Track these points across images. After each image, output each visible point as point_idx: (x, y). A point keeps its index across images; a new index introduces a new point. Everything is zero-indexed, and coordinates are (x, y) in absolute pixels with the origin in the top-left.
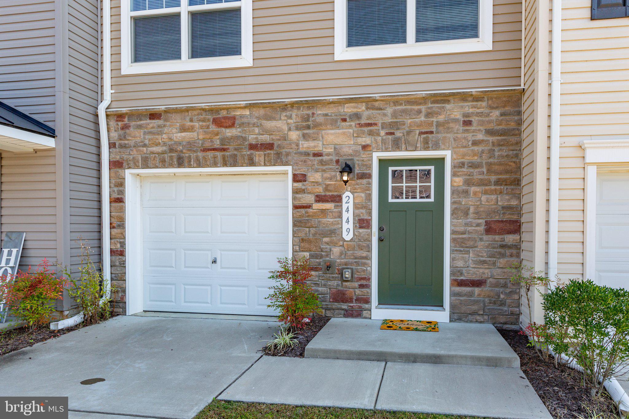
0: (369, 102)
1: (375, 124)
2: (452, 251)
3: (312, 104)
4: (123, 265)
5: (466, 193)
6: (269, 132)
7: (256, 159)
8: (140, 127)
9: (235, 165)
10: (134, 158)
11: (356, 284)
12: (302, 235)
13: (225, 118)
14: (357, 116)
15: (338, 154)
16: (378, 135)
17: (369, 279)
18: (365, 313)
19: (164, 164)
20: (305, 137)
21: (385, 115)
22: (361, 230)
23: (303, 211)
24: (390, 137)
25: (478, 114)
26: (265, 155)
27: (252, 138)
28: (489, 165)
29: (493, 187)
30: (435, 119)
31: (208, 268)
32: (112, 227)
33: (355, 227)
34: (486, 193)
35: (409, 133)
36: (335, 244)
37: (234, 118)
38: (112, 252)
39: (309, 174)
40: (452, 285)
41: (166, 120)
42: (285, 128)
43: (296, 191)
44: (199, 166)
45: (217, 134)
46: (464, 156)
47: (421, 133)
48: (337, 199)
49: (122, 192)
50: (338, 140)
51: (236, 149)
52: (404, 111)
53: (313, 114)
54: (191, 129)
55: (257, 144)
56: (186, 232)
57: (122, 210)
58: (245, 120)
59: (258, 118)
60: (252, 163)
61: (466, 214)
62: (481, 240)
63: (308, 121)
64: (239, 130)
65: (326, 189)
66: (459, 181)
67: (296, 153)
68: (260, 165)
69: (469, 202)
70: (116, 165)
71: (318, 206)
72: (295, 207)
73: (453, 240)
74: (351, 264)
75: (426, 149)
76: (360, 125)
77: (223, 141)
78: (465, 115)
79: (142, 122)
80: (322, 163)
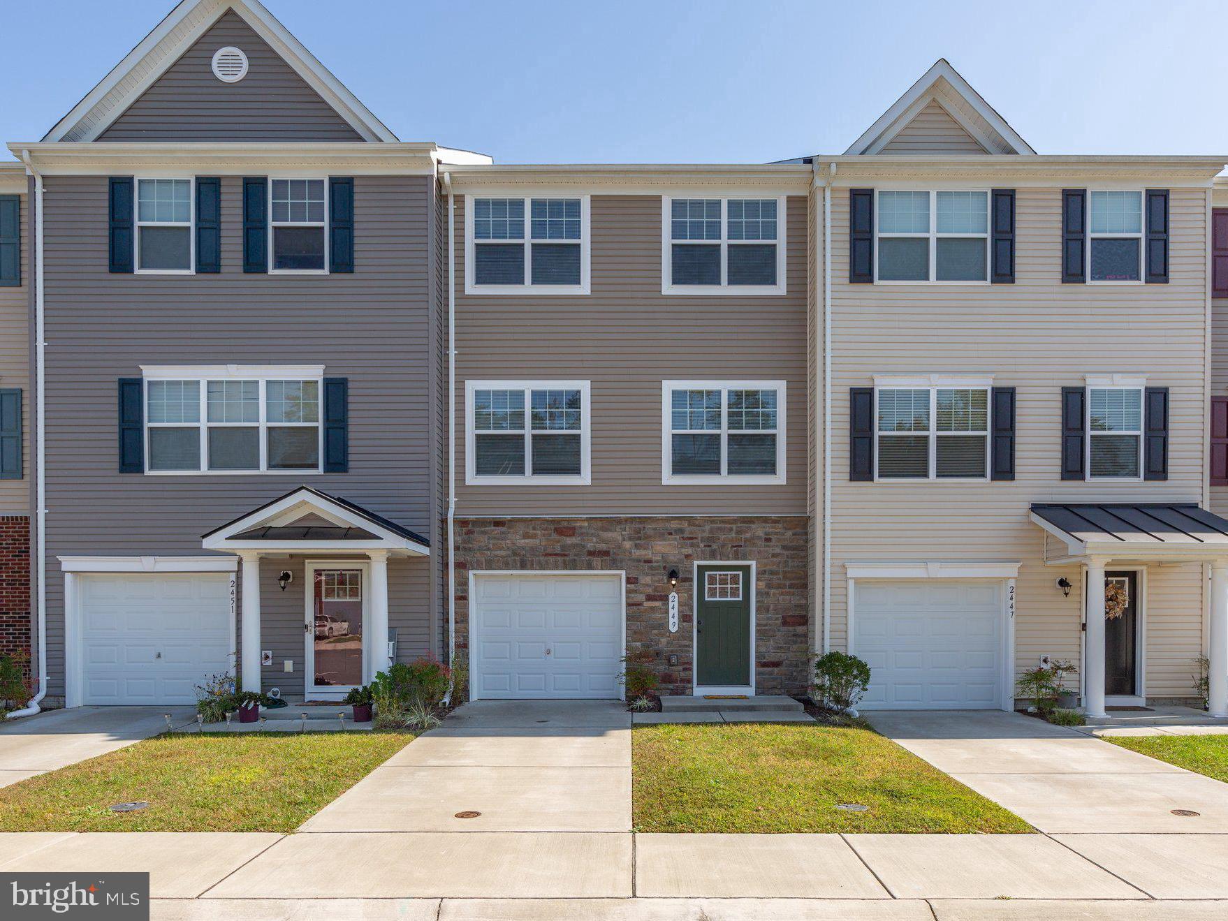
0: (691, 521)
1: (696, 538)
2: (757, 640)
3: (642, 520)
4: (467, 656)
5: (767, 594)
6: (606, 541)
7: (594, 564)
8: (485, 533)
9: (575, 569)
10: (477, 560)
11: (681, 668)
12: (634, 628)
13: (567, 528)
14: (681, 531)
15: (665, 561)
16: (698, 546)
17: (691, 663)
18: (688, 691)
19: (507, 566)
20: (636, 546)
21: (704, 531)
22: (684, 624)
23: (635, 608)
24: (708, 549)
25: (776, 534)
26: (602, 561)
27: (590, 546)
28: (785, 572)
29: (788, 590)
30: (743, 536)
31: (541, 658)
32: (456, 622)
33: (679, 621)
34: (782, 594)
35: (723, 546)
36: (663, 635)
37: (574, 528)
38: (458, 646)
39: (640, 578)
40: (757, 666)
41: (509, 528)
42: (620, 538)
43: (628, 592)
44: (542, 568)
45: (558, 542)
46: (766, 565)
47: (733, 547)
48: (665, 599)
49: (466, 591)
50: (666, 550)
51: (575, 555)
52: (719, 529)
53: (644, 528)
54: (534, 537)
55: (595, 552)
56: (520, 626)
57: (466, 606)
58: (583, 530)
59: (596, 529)
60: (590, 567)
61: (768, 610)
62: (779, 630)
63: (640, 533)
64: (579, 539)
65: (655, 589)
66: (762, 584)
67: (628, 560)
68: (598, 569)
69: (770, 601)
70: (460, 566)
71: (648, 604)
72: (628, 605)
73: (757, 631)
74: (677, 651)
75: (737, 559)
76: (684, 539)
77: (563, 547)
78: (766, 534)
79: (487, 528)
80: (651, 568)
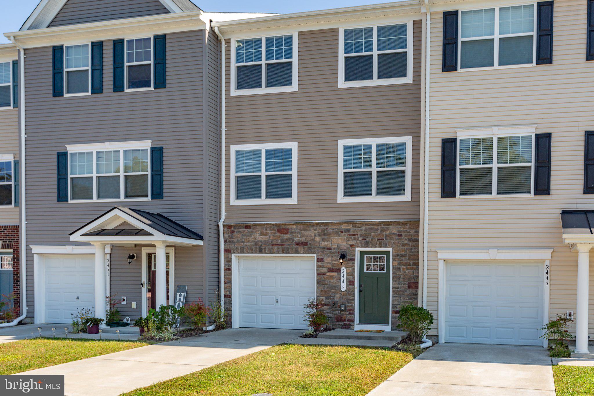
0: (354, 224)
1: (357, 235)
2: (393, 297)
3: (326, 224)
4: (230, 302)
5: (399, 269)
6: (305, 237)
7: (299, 250)
8: (240, 232)
9: (288, 253)
10: (236, 248)
11: (347, 313)
12: (321, 288)
13: (283, 229)
14: (348, 230)
15: (339, 249)
16: (358, 240)
17: (353, 310)
18: (351, 327)
19: (252, 251)
20: (323, 240)
21: (361, 230)
22: (350, 286)
23: (322, 276)
24: (364, 241)
25: (404, 231)
26: (303, 248)
27: (297, 240)
28: (410, 255)
29: (411, 266)
30: (385, 233)
31: (274, 305)
32: (225, 283)
33: (347, 285)
34: (408, 269)
35: (372, 239)
36: (337, 293)
37: (288, 229)
38: (225, 296)
39: (325, 258)
40: (392, 313)
41: (253, 229)
42: (313, 235)
43: (318, 267)
44: (270, 253)
45: (279, 237)
46: (398, 251)
47: (378, 240)
48: (339, 271)
49: (230, 265)
50: (339, 242)
51: (289, 245)
52: (370, 229)
53: (327, 228)
54: (266, 234)
55: (299, 243)
56: (262, 286)
57: (230, 274)
58: (293, 231)
59: (300, 230)
60: (297, 252)
61: (399, 279)
62: (406, 291)
63: (324, 232)
64: (290, 235)
65: (333, 266)
66: (396, 263)
67: (318, 248)
68: (301, 253)
69: (400, 273)
70: (228, 251)
71: (329, 274)
72: (318, 274)
73: (393, 291)
74: (345, 303)
75: (381, 247)
76: (350, 235)
77: (282, 240)
78: (399, 232)
79: (241, 230)
80: (331, 253)
